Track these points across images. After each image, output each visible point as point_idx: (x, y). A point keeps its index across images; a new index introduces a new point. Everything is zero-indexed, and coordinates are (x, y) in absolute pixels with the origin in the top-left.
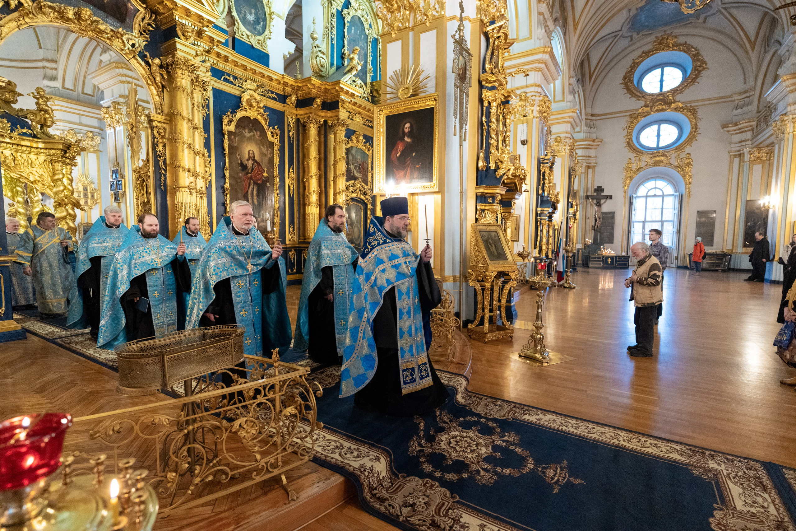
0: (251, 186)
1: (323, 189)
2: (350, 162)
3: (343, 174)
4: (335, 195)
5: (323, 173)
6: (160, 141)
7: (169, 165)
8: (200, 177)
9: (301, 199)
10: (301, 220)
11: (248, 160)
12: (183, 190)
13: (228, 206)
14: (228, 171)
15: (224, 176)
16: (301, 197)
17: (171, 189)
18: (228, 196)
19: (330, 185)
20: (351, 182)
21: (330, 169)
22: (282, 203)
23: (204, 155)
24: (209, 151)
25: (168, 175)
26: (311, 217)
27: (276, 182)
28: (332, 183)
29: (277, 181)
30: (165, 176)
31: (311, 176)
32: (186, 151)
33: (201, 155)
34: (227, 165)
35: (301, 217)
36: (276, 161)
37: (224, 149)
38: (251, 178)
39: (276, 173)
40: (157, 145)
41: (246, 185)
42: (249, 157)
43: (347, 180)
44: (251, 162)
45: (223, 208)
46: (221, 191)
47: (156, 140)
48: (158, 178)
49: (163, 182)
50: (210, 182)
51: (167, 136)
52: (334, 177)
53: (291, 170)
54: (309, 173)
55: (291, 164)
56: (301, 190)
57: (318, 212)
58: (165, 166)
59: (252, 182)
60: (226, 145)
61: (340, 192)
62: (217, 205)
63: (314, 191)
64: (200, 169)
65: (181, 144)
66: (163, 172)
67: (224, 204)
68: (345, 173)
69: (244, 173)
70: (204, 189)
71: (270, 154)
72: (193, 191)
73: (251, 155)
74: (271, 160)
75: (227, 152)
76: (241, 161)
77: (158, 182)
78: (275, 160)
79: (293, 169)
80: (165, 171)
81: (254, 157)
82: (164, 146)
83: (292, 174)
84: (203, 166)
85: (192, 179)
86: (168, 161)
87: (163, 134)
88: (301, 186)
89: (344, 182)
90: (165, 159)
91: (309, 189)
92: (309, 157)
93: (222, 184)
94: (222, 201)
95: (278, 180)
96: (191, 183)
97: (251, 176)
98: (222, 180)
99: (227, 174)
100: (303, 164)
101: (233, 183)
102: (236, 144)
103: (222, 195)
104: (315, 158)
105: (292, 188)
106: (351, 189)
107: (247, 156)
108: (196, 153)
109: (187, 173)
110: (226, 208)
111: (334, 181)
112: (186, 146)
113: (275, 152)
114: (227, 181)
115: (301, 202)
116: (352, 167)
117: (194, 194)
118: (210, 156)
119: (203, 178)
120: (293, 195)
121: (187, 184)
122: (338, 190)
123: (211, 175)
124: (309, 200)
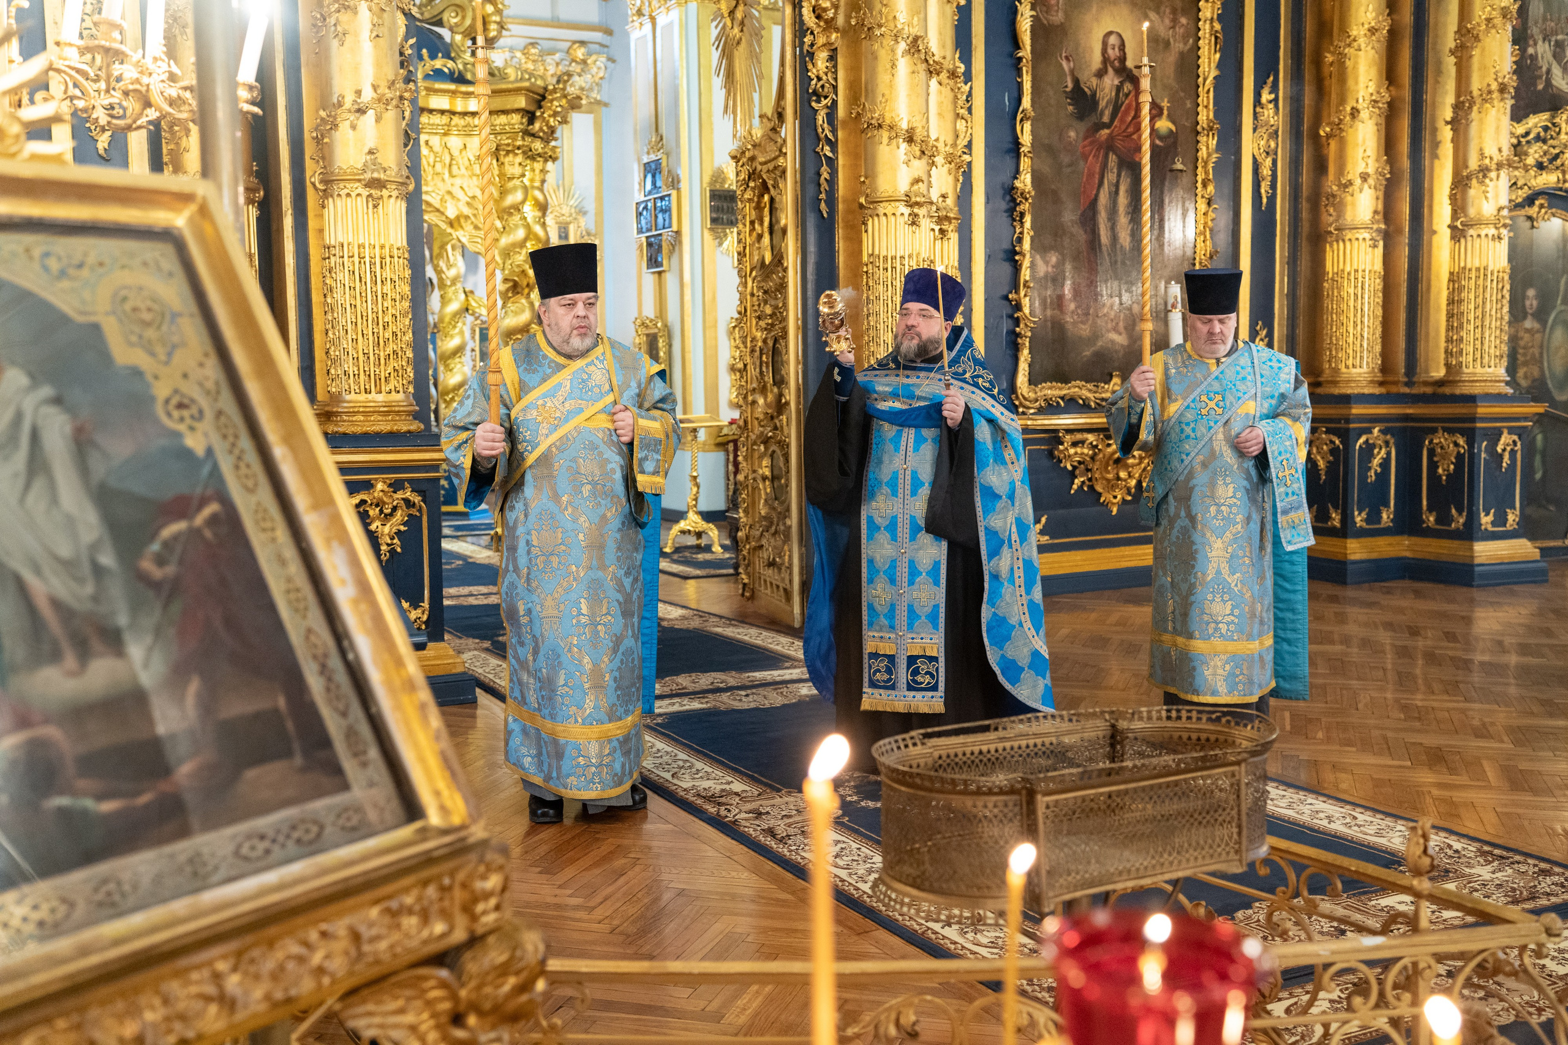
0: (1111, 177)
1: (1405, 163)
2: (1535, 31)
3: (1503, 89)
4: (1461, 183)
5: (1407, 93)
6: (821, 40)
7: (844, 122)
8: (940, 160)
9: (1305, 215)
10: (1302, 302)
11: (1100, 74)
12: (888, 208)
13: (1026, 263)
14: (1027, 126)
15: (1017, 144)
16: (1305, 206)
17: (849, 211)
18: (1028, 220)
19: (1436, 144)
20: (1536, 121)
21: (1439, 72)
22: (1223, 238)
23: (953, 74)
24: (966, 57)
25: (841, 161)
26: (1349, 289)
27: (1203, 153)
28: (1446, 134)
29: (1208, 145)
30: (831, 162)
31: (1355, 113)
32: (904, 65)
33: (944, 75)
34: (1026, 102)
35: (1302, 292)
36: (1209, 63)
37: (1016, 44)
38: (1109, 146)
39: (1205, 115)
40: (811, 55)
41: (1091, 175)
42: (1106, 60)
43: (1518, 116)
44: (1111, 80)
45: (1007, 268)
46: (1003, 205)
47: (808, 39)
48: (811, 173)
49: (825, 186)
50: (968, 175)
51: (840, 21)
52: (1457, 107)
53: (1266, 96)
54: (1342, 101)
55: (1266, 69)
56: (1305, 178)
57: (1379, 266)
58: (834, 131)
59: (1113, 159)
60: (1025, 25)
61: (1484, 171)
62: (989, 258)
63: (1364, 177)
64: (938, 130)
65: (888, 42)
66: (827, 150)
67: (1012, 257)
68: (1512, 82)
69: (1083, 127)
70: (950, 201)
71: (1185, 38)
72: (922, 212)
73: (1113, 53)
74: (1188, 65)
75: (1026, 52)
76: (1077, 82)
77: (811, 189)
78: (1204, 62)
79: (1274, 89)
80: (833, 145)
81: (1123, 59)
82: (832, 58)
83: (1268, 112)
84: (950, 116)
85: (919, 167)
86: (841, 112)
87: (831, 14)
88: (1306, 157)
89: (1506, 119)
90: (835, 103)
91: (1341, 169)
92: (1344, 30)
93: (1005, 177)
94: (1006, 245)
95: (1213, 143)
96: (917, 181)
97: (1111, 137)
98: (1009, 161)
99: (1026, 139)
100: (1318, 62)
101: (1046, 169)
102: (1058, 18)
103: (1004, 219)
104: (1372, 31)
105: (1266, 171)
106: (1534, 153)
107: (1096, 60)
108: (932, 71)
109: (904, 146)
110: (1016, 268)
111: (1459, 123)
112: (902, 46)
113: (1205, 29)
114: (1025, 163)
115: (1305, 228)
116: (1542, 50)
117: (926, 224)
118: (968, 77)
119: (950, 159)
120: (1272, 199)
121: (903, 186)
122: (1473, 164)
123: (969, 146)
124: (1340, 214)
